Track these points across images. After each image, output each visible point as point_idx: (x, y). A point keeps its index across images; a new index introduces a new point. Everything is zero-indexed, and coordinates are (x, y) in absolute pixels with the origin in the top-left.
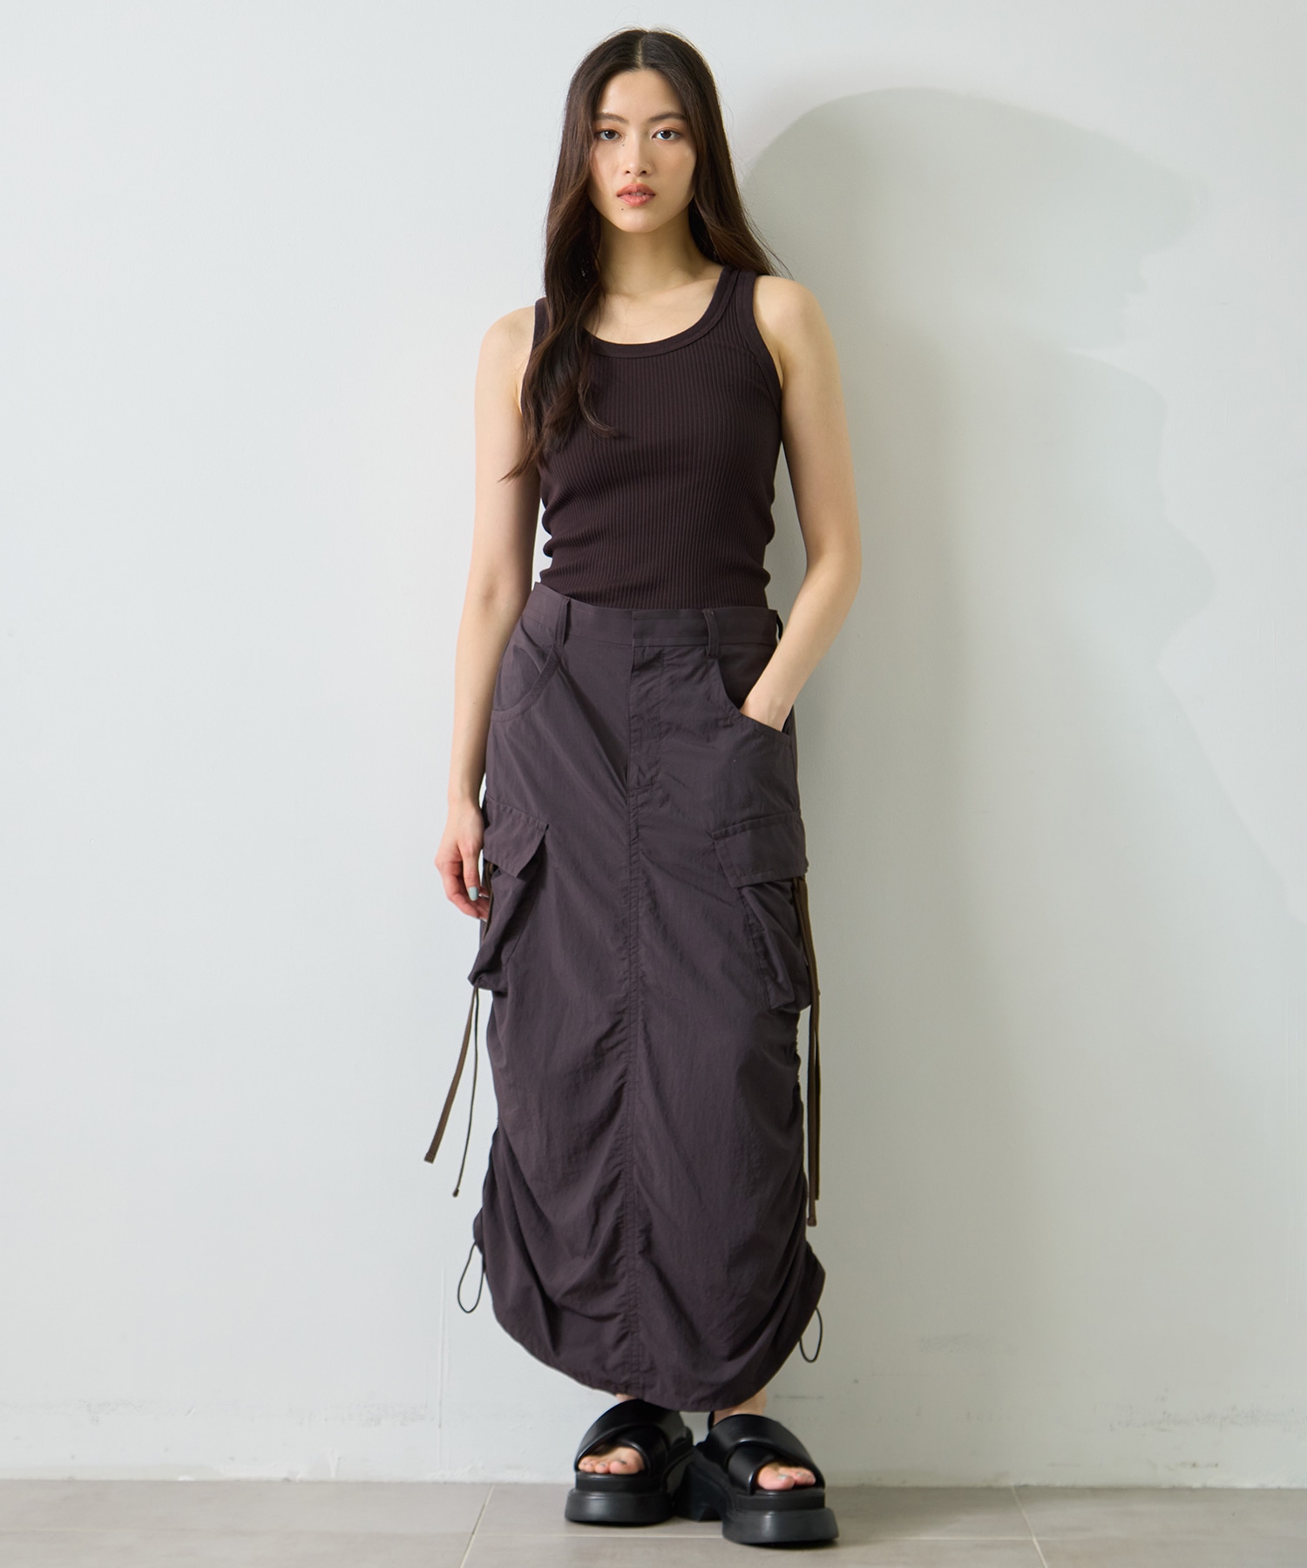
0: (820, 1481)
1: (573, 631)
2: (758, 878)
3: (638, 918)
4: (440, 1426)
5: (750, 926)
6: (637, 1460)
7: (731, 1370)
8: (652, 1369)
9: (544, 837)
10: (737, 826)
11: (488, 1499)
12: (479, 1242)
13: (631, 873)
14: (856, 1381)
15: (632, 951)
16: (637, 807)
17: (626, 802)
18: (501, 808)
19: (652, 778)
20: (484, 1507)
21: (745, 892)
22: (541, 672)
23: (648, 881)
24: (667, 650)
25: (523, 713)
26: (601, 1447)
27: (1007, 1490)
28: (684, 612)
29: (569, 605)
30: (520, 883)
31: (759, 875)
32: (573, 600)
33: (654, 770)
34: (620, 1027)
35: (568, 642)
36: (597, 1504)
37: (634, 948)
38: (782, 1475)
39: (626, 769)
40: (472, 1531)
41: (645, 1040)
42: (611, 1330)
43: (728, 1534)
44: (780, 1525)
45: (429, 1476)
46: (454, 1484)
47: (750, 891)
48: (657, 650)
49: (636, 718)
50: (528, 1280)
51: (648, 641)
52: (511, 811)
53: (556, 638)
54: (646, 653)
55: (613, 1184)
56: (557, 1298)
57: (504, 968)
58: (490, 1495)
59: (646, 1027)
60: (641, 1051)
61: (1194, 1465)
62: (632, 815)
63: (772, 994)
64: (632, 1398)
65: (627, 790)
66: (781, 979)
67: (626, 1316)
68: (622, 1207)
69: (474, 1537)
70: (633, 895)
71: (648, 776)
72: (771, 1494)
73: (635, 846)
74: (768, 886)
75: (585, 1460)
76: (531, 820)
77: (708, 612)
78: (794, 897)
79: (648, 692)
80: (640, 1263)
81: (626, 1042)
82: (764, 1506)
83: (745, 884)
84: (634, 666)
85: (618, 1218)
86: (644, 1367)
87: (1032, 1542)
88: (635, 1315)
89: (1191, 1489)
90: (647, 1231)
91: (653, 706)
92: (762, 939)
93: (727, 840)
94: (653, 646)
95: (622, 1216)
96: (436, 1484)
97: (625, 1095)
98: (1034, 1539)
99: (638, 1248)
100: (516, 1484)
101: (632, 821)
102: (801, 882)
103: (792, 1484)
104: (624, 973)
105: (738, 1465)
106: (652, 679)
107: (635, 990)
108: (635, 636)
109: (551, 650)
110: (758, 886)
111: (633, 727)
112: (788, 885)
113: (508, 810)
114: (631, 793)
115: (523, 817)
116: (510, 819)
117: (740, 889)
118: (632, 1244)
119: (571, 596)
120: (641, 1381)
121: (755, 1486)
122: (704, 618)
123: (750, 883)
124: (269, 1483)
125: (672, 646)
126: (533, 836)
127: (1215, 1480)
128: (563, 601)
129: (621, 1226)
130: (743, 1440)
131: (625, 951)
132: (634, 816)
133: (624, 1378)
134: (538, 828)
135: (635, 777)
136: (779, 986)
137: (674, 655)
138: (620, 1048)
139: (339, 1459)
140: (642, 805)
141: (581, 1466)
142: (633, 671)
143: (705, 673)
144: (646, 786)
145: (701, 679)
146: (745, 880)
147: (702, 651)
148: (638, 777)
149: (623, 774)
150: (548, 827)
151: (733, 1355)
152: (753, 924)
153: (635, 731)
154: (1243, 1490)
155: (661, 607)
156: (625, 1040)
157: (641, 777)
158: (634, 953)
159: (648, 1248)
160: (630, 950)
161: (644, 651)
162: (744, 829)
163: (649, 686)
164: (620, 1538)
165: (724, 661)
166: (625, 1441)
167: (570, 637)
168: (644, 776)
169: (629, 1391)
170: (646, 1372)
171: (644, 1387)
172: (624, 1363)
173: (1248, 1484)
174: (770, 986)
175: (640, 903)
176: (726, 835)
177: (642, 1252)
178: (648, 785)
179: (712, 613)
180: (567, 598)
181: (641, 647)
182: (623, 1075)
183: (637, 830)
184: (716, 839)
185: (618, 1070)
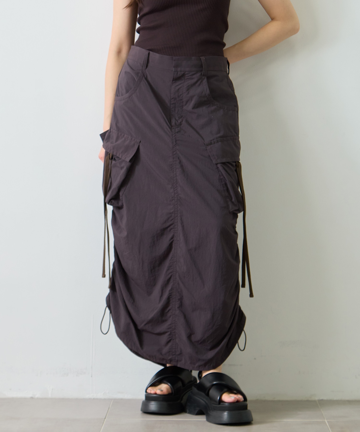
0: (245, 399)
1: (150, 64)
2: (224, 160)
3: (177, 176)
4: (92, 376)
5: (221, 179)
6: (167, 389)
7: (211, 354)
8: (181, 354)
9: (139, 146)
10: (215, 140)
11: (111, 405)
12: (109, 306)
13: (173, 158)
14: (255, 359)
15: (175, 189)
16: (176, 133)
17: (171, 131)
18: (119, 134)
19: (181, 122)
20: (109, 408)
21: (219, 165)
22: (136, 81)
23: (180, 162)
24: (187, 73)
25: (129, 97)
26: (157, 383)
27: (315, 401)
28: (193, 58)
29: (149, 54)
30: (129, 164)
32: (151, 52)
33: (181, 120)
34: (171, 219)
35: (147, 68)
36: (153, 406)
37: (176, 188)
38: (231, 397)
40: (104, 417)
41: (181, 224)
42: (164, 338)
43: (208, 420)
44: (230, 416)
45: (87, 396)
46: (97, 399)
47: (221, 165)
48: (182, 73)
49: (173, 99)
50: (129, 320)
51: (179, 69)
52: (124, 136)
53: (143, 67)
55: (169, 280)
56: (140, 327)
57: (121, 198)
58: (111, 403)
59: (181, 219)
60: (180, 228)
62: (173, 136)
63: (231, 206)
64: (172, 365)
65: (171, 126)
66: (233, 200)
67: (171, 333)
68: (172, 289)
69: (105, 420)
70: (174, 167)
71: (179, 122)
72: (227, 404)
73: (175, 148)
74: (227, 164)
75: (150, 388)
76: (133, 139)
77: (203, 58)
78: (236, 169)
79: (179, 89)
80: (178, 312)
81: (174, 225)
82: (224, 409)
83: (219, 162)
84: (173, 79)
85: (169, 294)
86: (178, 353)
87: (325, 422)
88: (175, 332)
90: (181, 300)
91: (181, 95)
92: (226, 184)
93: (211, 146)
94: (181, 71)
95: (171, 293)
96: (90, 399)
97: (173, 245)
98: (326, 421)
99: (177, 306)
100: (122, 399)
101: (173, 138)
102: (239, 163)
103: (236, 401)
104: (172, 197)
105: (213, 392)
106: (180, 84)
107: (176, 204)
108: (174, 67)
109: (140, 72)
110: (223, 163)
111: (172, 103)
112: (234, 164)
113: (122, 135)
114: (173, 128)
115: (130, 137)
116: (123, 139)
117: (217, 164)
118: (174, 304)
119: (150, 50)
120: (176, 358)
121: (221, 401)
122: (201, 60)
123: (221, 162)
124: (25, 399)
125: (189, 71)
126: (134, 145)
128: (146, 52)
129: (170, 297)
130: (215, 383)
131: (172, 189)
132: (174, 136)
133: (170, 358)
134: (136, 142)
136: (232, 202)
137: (189, 75)
138: (171, 227)
139: (52, 389)
140: (177, 132)
141: (148, 391)
142: (173, 81)
143: (202, 81)
144: (178, 125)
145: (200, 85)
146: (219, 161)
147: (200, 74)
148: (175, 122)
150: (140, 142)
151: (212, 348)
152: (222, 179)
153: (173, 104)
155: (184, 56)
157: (176, 122)
158: (176, 190)
159: (181, 306)
160: (174, 188)
161: (177, 73)
162: (218, 142)
163: (180, 86)
164: (163, 420)
165: (209, 78)
166: (165, 381)
167: (148, 66)
168: (178, 122)
169: (171, 363)
170: (179, 355)
171: (177, 361)
172: (169, 352)
174: (230, 203)
175: (177, 170)
176: (211, 144)
177: (178, 308)
178: (179, 125)
179: (204, 58)
180: (148, 51)
181: (176, 71)
182: (172, 238)
183: (176, 142)
184: (207, 145)
185: (170, 236)
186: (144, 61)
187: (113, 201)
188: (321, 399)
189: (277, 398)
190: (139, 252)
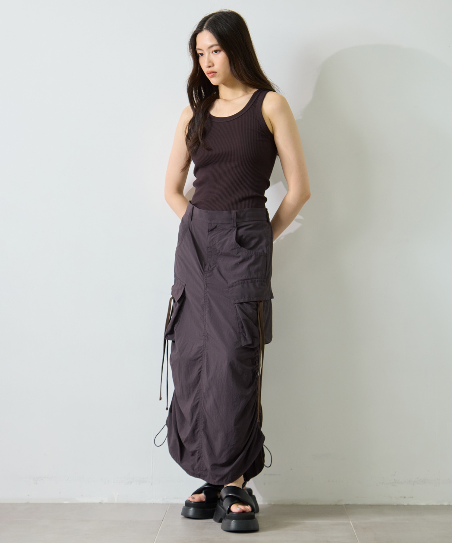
1: (194, 217)
2: (242, 301)
3: (205, 315)
4: (152, 484)
9: (184, 289)
10: (237, 283)
11: (168, 509)
13: (205, 299)
14: (291, 469)
15: (205, 326)
17: (203, 275)
19: (213, 268)
20: (166, 512)
21: (236, 305)
23: (209, 303)
24: (218, 225)
28: (225, 212)
29: (193, 208)
30: (178, 304)
31: (243, 300)
33: (214, 266)
34: (200, 352)
35: (192, 221)
38: (238, 508)
39: (205, 265)
40: (162, 520)
44: (237, 525)
45: (148, 502)
46: (156, 504)
47: (238, 306)
48: (215, 225)
49: (209, 248)
51: (212, 222)
52: (177, 280)
53: (189, 219)
54: (212, 225)
58: (168, 508)
59: (207, 352)
60: (205, 360)
61: (405, 497)
62: (205, 279)
63: (244, 341)
65: (204, 272)
66: (247, 336)
67: (199, 451)
68: (199, 413)
69: (163, 522)
70: (205, 307)
71: (212, 267)
72: (235, 514)
73: (206, 290)
74: (245, 304)
76: (181, 283)
77: (233, 212)
79: (213, 239)
80: (203, 433)
81: (202, 357)
83: (236, 303)
84: (208, 230)
86: (204, 469)
87: (350, 523)
88: (201, 451)
89: (404, 506)
90: (205, 422)
91: (214, 244)
92: (241, 322)
93: (233, 288)
95: (198, 417)
96: (150, 504)
97: (201, 375)
99: (202, 428)
100: (177, 504)
101: (205, 282)
103: (242, 511)
105: (225, 503)
106: (214, 235)
107: (205, 340)
108: (208, 220)
109: (188, 224)
110: (241, 303)
111: (209, 251)
112: (255, 303)
114: (205, 273)
115: (180, 281)
116: (177, 283)
117: (234, 304)
118: (201, 426)
119: (195, 205)
120: (203, 474)
121: (229, 511)
122: (232, 214)
123: (238, 302)
124: (94, 504)
125: (221, 224)
126: (181, 288)
127: (412, 502)
128: (191, 207)
129: (198, 420)
131: (203, 326)
133: (198, 473)
134: (182, 285)
135: (207, 268)
136: (246, 338)
137: (221, 227)
138: (200, 359)
139: (118, 496)
140: (208, 277)
142: (209, 232)
143: (232, 231)
145: (230, 234)
147: (231, 225)
148: (208, 268)
149: (204, 266)
150: (185, 285)
153: (210, 252)
154: (421, 506)
156: (201, 356)
157: (210, 267)
159: (205, 428)
162: (239, 284)
163: (214, 237)
167: (193, 219)
168: (211, 267)
170: (205, 471)
172: (199, 467)
173: (423, 504)
174: (242, 338)
176: (232, 286)
177: (203, 429)
178: (211, 270)
179: (235, 212)
180: (193, 205)
181: (210, 223)
182: (200, 369)
183: (206, 285)
184: (229, 288)
185: (199, 366)
186: (189, 215)
187: (169, 336)
188: (347, 503)
189: (310, 503)
190: (179, 379)
